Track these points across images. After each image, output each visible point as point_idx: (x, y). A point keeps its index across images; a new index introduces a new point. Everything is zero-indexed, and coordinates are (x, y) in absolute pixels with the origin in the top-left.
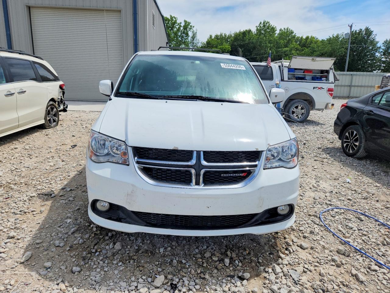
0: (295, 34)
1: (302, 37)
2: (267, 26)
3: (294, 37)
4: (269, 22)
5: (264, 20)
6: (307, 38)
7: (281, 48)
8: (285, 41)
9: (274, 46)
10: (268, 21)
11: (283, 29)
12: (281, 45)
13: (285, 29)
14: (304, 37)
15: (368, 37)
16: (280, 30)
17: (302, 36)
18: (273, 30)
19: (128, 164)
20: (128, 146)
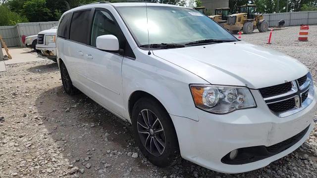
19: (255, 105)
20: (251, 90)
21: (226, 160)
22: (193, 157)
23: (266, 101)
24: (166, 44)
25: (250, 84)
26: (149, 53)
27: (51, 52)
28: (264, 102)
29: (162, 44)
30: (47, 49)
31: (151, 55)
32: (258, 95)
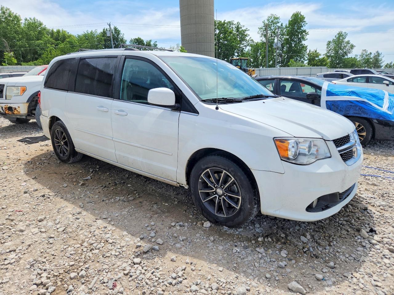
0: (45, 26)
1: (52, 31)
2: (7, 13)
3: (45, 29)
4: (8, 9)
5: (2, 6)
6: (58, 32)
7: (33, 40)
8: (36, 33)
9: (23, 37)
10: (8, 7)
11: (28, 19)
12: (33, 37)
13: (30, 19)
14: (55, 30)
15: (118, 36)
16: (26, 20)
17: (52, 29)
18: (17, 18)
19: (330, 156)
20: (326, 141)
21: (310, 209)
22: (275, 211)
23: (339, 151)
24: (226, 99)
25: (326, 136)
26: (217, 108)
27: (15, 109)
28: (338, 152)
29: (223, 98)
30: (9, 105)
31: (219, 110)
32: (332, 145)
